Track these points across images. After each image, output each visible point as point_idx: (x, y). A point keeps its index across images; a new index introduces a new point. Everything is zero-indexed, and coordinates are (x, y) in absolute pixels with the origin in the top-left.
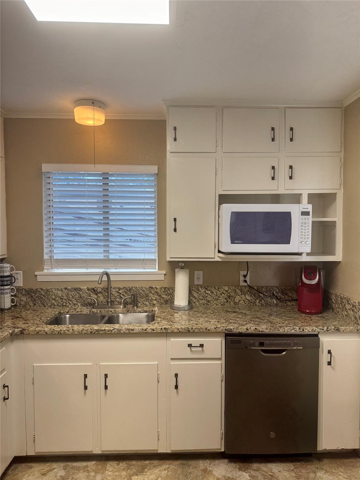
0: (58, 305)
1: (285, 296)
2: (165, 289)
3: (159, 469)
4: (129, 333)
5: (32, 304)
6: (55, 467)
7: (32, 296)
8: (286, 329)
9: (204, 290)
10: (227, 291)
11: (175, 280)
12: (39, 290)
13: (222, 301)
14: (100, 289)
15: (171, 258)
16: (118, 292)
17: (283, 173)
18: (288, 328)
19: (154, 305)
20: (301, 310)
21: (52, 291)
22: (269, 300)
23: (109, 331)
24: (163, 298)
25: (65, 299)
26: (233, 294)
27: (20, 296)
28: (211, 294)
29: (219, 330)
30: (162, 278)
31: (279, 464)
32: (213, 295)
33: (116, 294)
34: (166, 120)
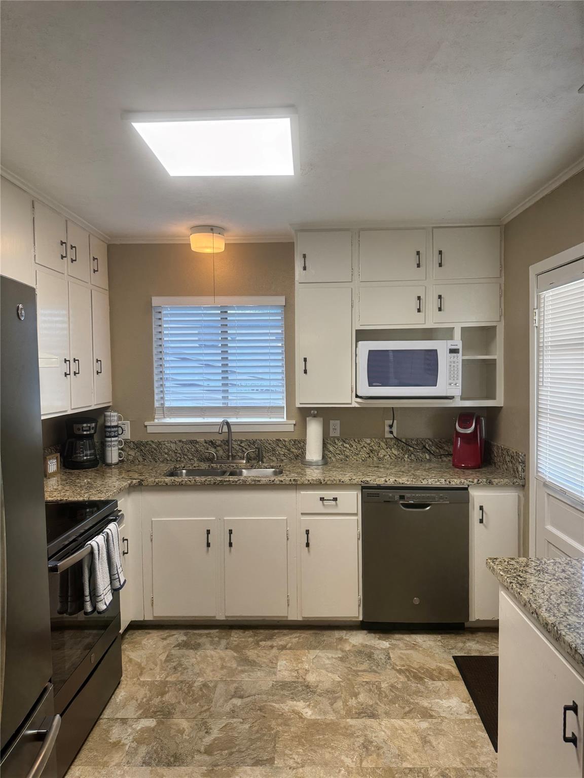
0: (171, 460)
1: (441, 450)
2: (295, 442)
3: (289, 637)
4: (255, 485)
5: (141, 459)
6: (175, 633)
7: (141, 450)
8: (430, 481)
9: (341, 443)
10: (369, 444)
11: (306, 431)
12: (150, 442)
13: (363, 456)
14: (220, 442)
15: (300, 404)
16: (240, 446)
17: (431, 304)
18: (433, 480)
19: (282, 460)
20: (456, 466)
21: (165, 444)
22: (420, 455)
23: (233, 482)
24: (293, 452)
25: (179, 453)
26: (376, 448)
27: (127, 449)
28: (349, 448)
29: (355, 482)
30: (291, 428)
31: (425, 636)
32: (352, 449)
33: (238, 448)
34: (294, 243)
